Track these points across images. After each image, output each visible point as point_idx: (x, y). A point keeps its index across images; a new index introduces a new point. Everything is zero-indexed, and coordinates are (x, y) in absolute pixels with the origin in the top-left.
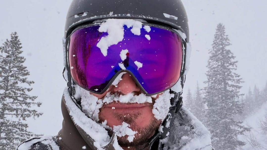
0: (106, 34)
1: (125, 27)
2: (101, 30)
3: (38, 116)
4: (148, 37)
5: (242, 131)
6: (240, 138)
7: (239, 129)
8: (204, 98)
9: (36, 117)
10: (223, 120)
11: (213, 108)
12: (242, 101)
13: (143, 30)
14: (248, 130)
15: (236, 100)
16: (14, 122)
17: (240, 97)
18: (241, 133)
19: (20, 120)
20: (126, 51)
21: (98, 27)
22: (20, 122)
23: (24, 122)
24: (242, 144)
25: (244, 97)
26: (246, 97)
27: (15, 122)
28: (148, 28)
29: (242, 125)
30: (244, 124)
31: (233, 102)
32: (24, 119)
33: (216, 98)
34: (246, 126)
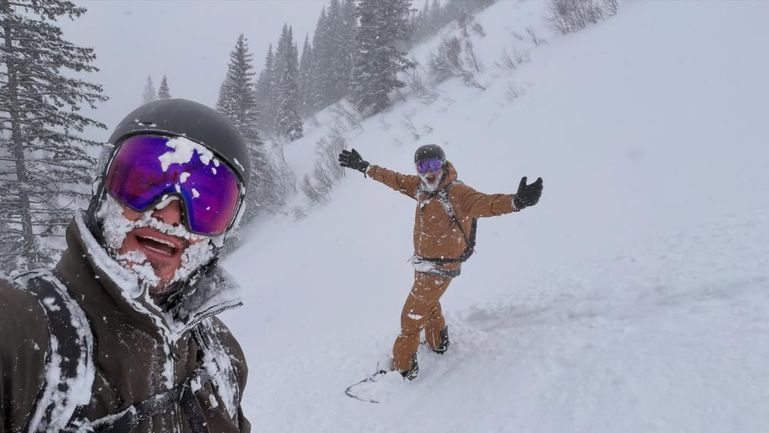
0: (172, 150)
1: (195, 151)
2: (168, 144)
3: (78, 15)
4: (214, 171)
5: (404, 67)
6: (400, 76)
7: (400, 64)
8: (358, 9)
9: (74, 16)
10: (381, 48)
11: (368, 26)
12: (413, 19)
13: (211, 162)
14: (413, 65)
15: (404, 18)
16: (31, 21)
17: (411, 13)
18: (403, 69)
19: (44, 18)
20: (188, 175)
21: (167, 140)
22: (45, 22)
23: (51, 23)
24: (401, 85)
25: (417, 14)
26: (420, 14)
27: (35, 22)
28: (217, 163)
29: (406, 57)
30: (408, 57)
31: (399, 21)
32: (52, 18)
33: (375, 11)
34: (410, 60)
